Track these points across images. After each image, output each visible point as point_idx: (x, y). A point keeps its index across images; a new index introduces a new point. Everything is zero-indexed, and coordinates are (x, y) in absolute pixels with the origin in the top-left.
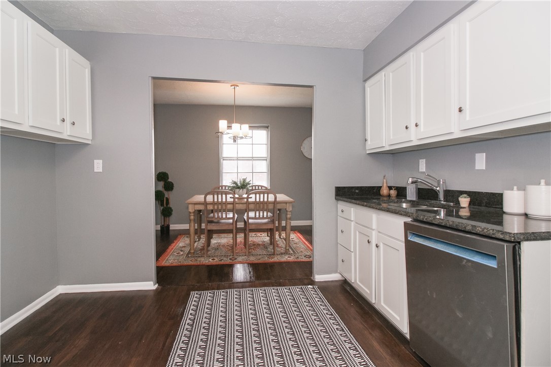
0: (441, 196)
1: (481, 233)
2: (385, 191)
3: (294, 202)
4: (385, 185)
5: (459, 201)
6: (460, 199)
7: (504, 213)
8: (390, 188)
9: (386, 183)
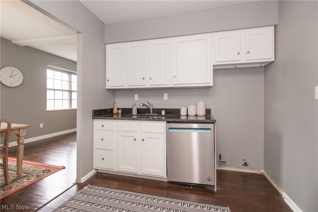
0: (151, 111)
1: (205, 122)
2: (115, 111)
3: (29, 126)
4: (115, 107)
5: (161, 113)
6: (162, 112)
7: (181, 115)
8: (118, 109)
9: (116, 106)
